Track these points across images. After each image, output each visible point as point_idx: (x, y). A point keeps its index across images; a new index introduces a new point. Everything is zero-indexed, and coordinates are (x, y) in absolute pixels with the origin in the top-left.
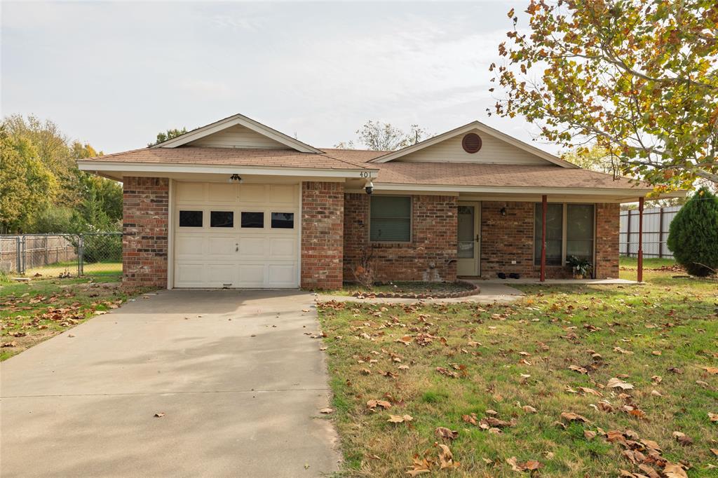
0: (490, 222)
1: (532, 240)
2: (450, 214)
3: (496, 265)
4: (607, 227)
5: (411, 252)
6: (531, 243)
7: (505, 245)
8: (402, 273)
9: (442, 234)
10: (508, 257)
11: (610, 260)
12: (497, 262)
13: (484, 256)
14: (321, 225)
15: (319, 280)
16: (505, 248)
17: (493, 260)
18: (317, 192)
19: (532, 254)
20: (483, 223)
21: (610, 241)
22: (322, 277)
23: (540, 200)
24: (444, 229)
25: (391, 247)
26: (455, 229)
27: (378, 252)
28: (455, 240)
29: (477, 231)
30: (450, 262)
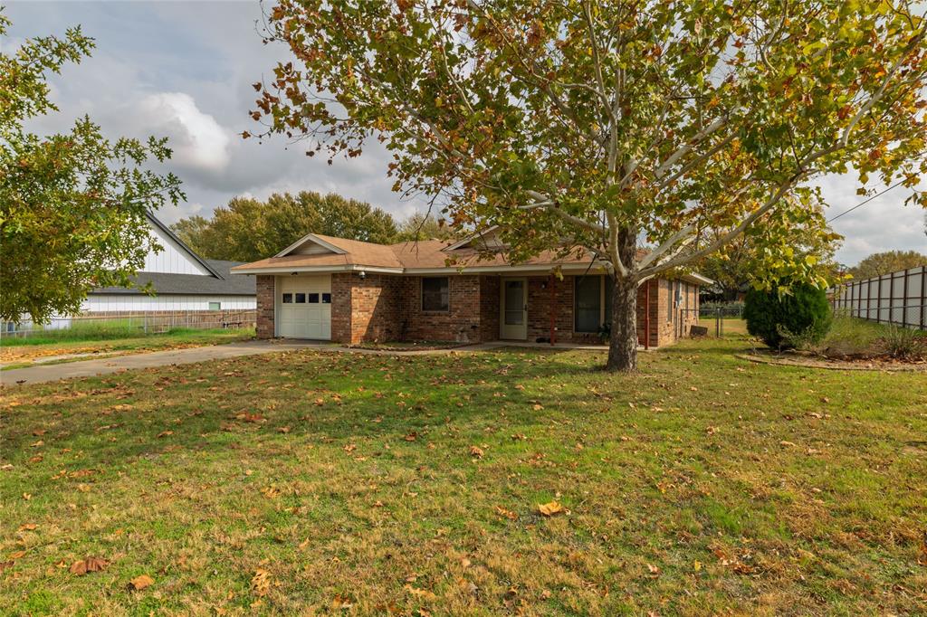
0: (535, 294)
1: (572, 310)
2: (475, 289)
3: (540, 331)
5: (448, 319)
6: (570, 312)
7: (548, 314)
9: (469, 305)
10: (551, 324)
12: (542, 328)
13: (531, 323)
14: (340, 301)
15: (340, 337)
16: (548, 316)
17: (538, 326)
18: (338, 280)
19: (572, 322)
20: (530, 295)
22: (341, 334)
24: (470, 301)
25: (434, 315)
26: (478, 301)
27: (426, 319)
28: (478, 309)
29: (525, 303)
30: (474, 327)
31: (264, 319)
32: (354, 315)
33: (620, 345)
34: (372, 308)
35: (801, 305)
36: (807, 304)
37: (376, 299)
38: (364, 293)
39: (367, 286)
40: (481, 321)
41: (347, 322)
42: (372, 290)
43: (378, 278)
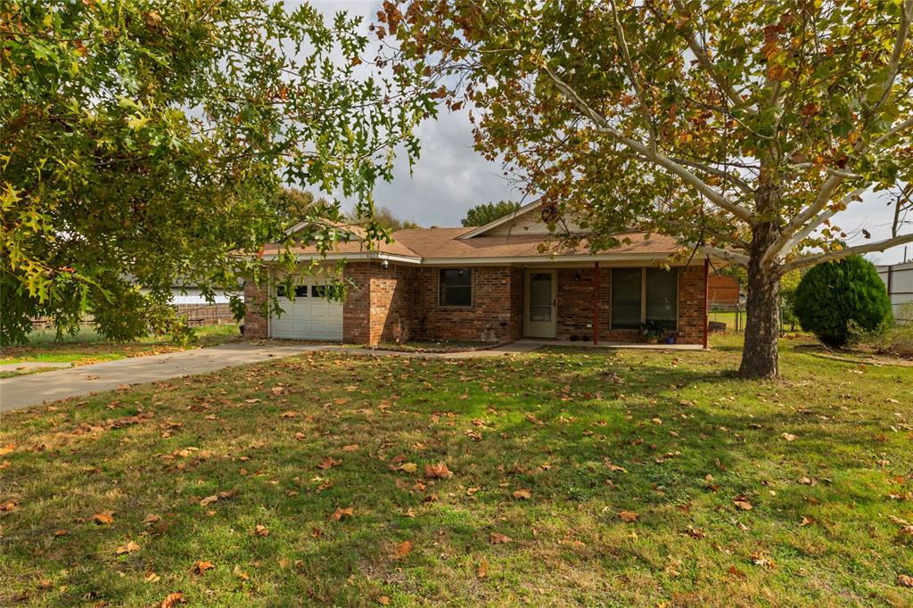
0: (566, 288)
1: (609, 305)
2: (504, 282)
3: (572, 329)
4: (692, 291)
5: (472, 315)
6: (607, 307)
7: (581, 309)
8: (464, 333)
9: (497, 300)
10: (584, 320)
11: (694, 325)
12: (573, 325)
13: (562, 320)
14: (356, 294)
15: (355, 336)
16: (581, 312)
17: (569, 323)
18: (353, 270)
19: (608, 318)
20: (560, 288)
21: (696, 305)
22: (357, 334)
23: (594, 266)
24: (498, 295)
25: (455, 311)
26: (508, 295)
27: (445, 315)
28: (508, 304)
29: (554, 296)
30: (503, 324)
31: (255, 316)
32: (372, 310)
33: (762, 347)
34: (388, 302)
35: (869, 300)
36: (874, 299)
37: (392, 292)
38: (382, 286)
39: (385, 278)
40: (511, 317)
41: (364, 319)
42: (389, 282)
43: (393, 269)
